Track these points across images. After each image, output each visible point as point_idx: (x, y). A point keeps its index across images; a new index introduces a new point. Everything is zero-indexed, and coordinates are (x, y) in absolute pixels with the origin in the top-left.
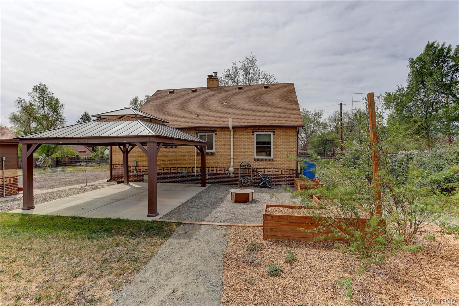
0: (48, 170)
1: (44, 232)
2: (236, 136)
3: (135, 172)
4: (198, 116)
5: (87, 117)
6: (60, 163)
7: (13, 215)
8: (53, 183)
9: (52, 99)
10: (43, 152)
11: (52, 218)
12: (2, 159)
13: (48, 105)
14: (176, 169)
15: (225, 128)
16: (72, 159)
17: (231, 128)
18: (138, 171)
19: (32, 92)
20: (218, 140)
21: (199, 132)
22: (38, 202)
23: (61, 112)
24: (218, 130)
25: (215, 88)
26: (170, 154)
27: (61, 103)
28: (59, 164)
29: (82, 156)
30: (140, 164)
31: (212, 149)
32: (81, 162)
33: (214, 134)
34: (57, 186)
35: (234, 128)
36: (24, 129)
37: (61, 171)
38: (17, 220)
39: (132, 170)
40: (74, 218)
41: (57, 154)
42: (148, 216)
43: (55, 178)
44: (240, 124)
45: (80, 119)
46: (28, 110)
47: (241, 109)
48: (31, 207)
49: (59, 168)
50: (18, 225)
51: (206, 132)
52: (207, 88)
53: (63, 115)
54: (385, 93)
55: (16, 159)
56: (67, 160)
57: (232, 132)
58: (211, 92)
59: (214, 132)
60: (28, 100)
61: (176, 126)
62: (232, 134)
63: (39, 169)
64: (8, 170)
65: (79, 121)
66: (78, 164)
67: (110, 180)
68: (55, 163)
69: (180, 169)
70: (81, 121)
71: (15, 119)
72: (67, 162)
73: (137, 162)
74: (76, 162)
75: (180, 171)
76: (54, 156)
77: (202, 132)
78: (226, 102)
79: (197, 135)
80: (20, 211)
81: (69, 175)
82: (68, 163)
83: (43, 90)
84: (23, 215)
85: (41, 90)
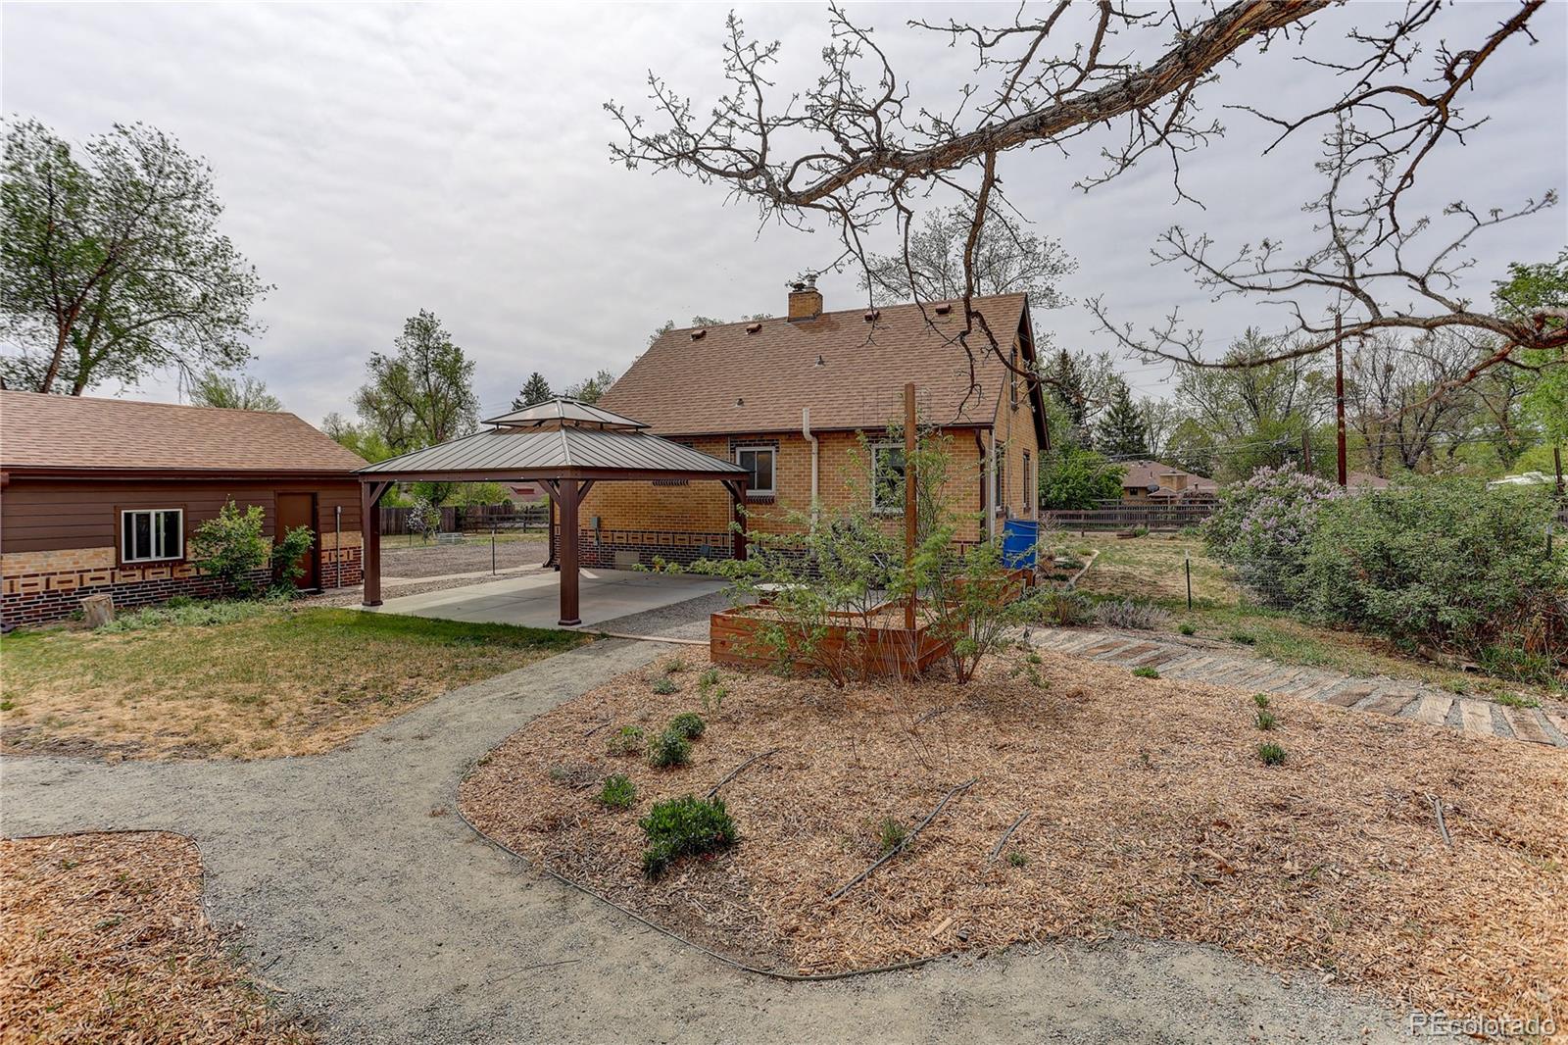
0: (434, 539)
1: (387, 635)
2: (826, 453)
3: (596, 543)
4: (741, 402)
5: (538, 389)
6: (463, 522)
7: (349, 612)
8: (430, 567)
9: (446, 349)
10: (424, 492)
11: (404, 618)
12: (336, 510)
13: (438, 366)
14: (686, 537)
15: (795, 435)
16: (493, 510)
17: (807, 436)
18: (602, 540)
19: (402, 335)
20: (782, 463)
21: (738, 445)
22: (389, 597)
23: (466, 383)
24: (782, 439)
25: (808, 318)
26: (673, 500)
27: (466, 359)
28: (461, 526)
29: (520, 504)
30: (607, 525)
31: (770, 488)
32: (514, 519)
33: (773, 449)
34: (437, 574)
35: (815, 433)
36: (387, 429)
37: (457, 542)
38: (353, 618)
39: (590, 540)
40: (437, 620)
41: (456, 499)
42: (560, 624)
43: (440, 556)
44: (832, 425)
45: (522, 393)
46: (394, 378)
47: (851, 379)
48: (377, 603)
49: (454, 536)
50: (355, 624)
51: (755, 445)
52: (789, 320)
53: (472, 390)
54: (1512, 265)
55: (357, 511)
56: (480, 513)
57: (815, 446)
58: (795, 332)
59: (773, 445)
60: (394, 354)
61: (666, 432)
62: (815, 449)
63: (413, 537)
64: (345, 533)
65: (518, 401)
66: (507, 525)
67: (547, 566)
68: (453, 522)
69: (694, 537)
70: (523, 400)
71: (368, 403)
72: (480, 520)
73: (599, 519)
74: (503, 519)
75: (694, 543)
76: (450, 503)
77: (746, 445)
78: (821, 362)
79: (733, 452)
80: (360, 607)
81: (469, 550)
82: (483, 523)
83: (427, 329)
84: (362, 612)
85: (422, 328)
